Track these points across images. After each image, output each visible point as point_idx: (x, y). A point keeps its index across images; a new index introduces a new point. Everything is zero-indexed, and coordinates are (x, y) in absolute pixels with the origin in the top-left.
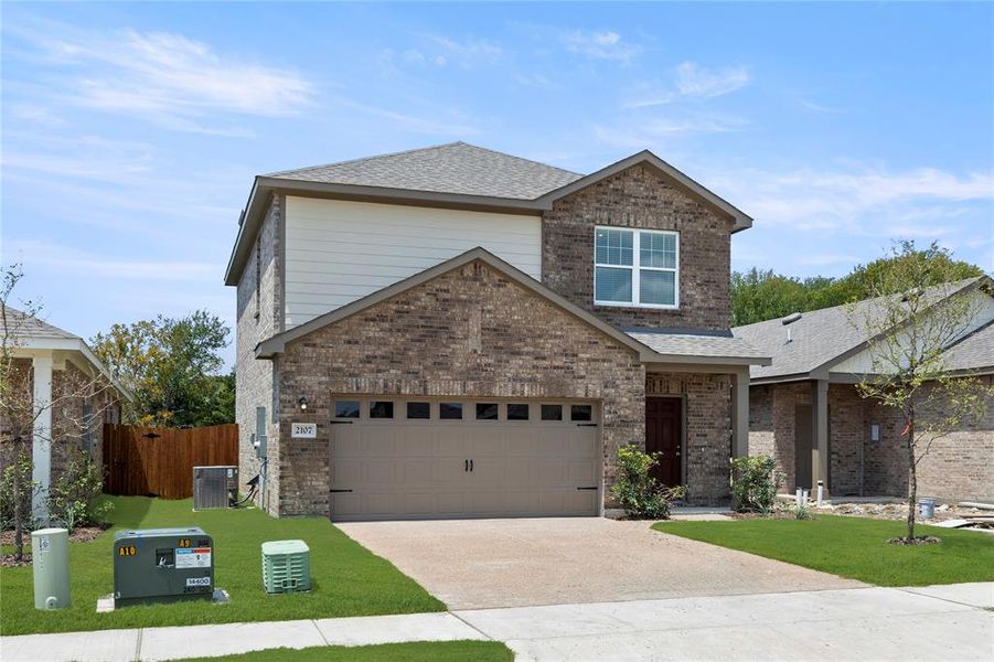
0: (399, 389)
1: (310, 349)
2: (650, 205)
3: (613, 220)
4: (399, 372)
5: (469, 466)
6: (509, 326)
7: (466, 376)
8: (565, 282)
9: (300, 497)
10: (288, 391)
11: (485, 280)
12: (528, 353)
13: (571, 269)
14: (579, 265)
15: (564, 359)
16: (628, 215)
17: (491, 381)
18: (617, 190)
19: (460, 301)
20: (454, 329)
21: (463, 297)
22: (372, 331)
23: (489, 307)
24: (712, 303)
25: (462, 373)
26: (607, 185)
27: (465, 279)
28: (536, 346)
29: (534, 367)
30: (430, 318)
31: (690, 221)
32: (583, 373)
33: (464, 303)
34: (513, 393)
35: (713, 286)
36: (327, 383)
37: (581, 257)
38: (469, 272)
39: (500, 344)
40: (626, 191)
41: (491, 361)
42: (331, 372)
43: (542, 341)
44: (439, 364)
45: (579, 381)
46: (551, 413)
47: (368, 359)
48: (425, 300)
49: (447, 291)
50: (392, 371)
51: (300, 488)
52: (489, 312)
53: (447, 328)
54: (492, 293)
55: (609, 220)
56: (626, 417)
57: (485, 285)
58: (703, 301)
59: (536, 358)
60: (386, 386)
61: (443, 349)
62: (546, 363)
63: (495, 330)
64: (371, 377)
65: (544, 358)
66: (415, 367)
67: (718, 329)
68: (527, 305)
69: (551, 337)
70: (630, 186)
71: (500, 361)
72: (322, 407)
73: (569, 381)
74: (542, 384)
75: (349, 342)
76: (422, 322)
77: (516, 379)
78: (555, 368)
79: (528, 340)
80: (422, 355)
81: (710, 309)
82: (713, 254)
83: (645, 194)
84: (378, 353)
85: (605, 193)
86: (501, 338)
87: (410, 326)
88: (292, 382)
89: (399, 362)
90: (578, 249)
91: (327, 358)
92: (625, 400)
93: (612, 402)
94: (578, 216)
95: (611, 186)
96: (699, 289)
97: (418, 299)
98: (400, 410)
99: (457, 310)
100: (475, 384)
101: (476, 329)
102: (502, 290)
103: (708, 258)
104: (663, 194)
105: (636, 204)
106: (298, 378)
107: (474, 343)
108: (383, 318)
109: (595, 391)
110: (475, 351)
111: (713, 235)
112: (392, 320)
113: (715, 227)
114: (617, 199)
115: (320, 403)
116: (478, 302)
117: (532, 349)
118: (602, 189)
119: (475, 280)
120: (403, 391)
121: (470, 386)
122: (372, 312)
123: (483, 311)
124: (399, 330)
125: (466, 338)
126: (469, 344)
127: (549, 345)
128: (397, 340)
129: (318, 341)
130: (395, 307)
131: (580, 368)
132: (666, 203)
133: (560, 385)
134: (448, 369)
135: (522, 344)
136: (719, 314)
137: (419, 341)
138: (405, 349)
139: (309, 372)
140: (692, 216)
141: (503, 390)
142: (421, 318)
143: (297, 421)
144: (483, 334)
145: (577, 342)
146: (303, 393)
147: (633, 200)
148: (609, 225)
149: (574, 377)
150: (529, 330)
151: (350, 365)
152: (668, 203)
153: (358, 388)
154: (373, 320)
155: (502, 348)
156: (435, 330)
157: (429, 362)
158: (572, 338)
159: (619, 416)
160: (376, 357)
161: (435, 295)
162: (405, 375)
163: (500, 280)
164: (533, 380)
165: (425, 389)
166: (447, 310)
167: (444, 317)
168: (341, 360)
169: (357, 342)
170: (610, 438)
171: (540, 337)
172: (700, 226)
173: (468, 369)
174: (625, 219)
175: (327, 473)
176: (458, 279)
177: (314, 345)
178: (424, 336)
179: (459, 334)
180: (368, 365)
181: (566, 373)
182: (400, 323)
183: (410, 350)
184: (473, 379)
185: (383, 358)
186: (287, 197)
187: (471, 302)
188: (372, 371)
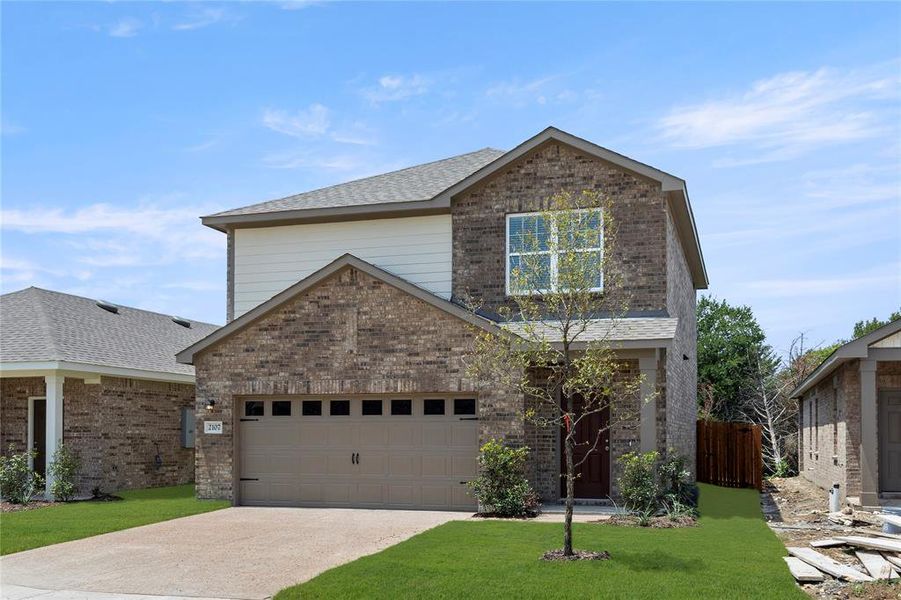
0: (286, 390)
1: (217, 358)
2: (566, 184)
3: (524, 206)
4: (287, 375)
5: (355, 459)
6: (384, 325)
7: (344, 375)
8: (475, 276)
9: (211, 483)
10: (202, 395)
11: (361, 284)
12: (401, 350)
13: (480, 262)
14: (487, 257)
15: (438, 354)
16: (541, 198)
17: (367, 379)
18: (529, 174)
19: (340, 305)
20: (334, 332)
21: (342, 301)
22: (266, 339)
23: (366, 309)
24: (643, 281)
25: (341, 372)
26: (518, 171)
27: (343, 285)
28: (409, 343)
29: (407, 363)
30: (312, 324)
31: (614, 193)
32: (456, 367)
33: (342, 307)
34: (387, 389)
35: (642, 262)
36: (230, 386)
37: (490, 249)
38: (346, 278)
39: (375, 343)
40: (538, 174)
41: (367, 360)
42: (234, 377)
43: (415, 337)
44: (321, 365)
45: (453, 375)
46: (434, 407)
47: (262, 365)
48: (309, 308)
49: (327, 298)
50: (282, 374)
51: (211, 476)
52: (365, 313)
53: (328, 332)
54: (367, 295)
55: (520, 207)
56: (503, 410)
57: (361, 288)
58: (630, 279)
59: (410, 355)
60: (276, 387)
61: (324, 352)
62: (419, 359)
63: (370, 330)
64: (264, 379)
65: (417, 354)
66: (300, 369)
67: (650, 309)
68: (401, 303)
69: (424, 333)
70: (544, 168)
71: (375, 359)
72: (226, 407)
73: (442, 375)
74: (415, 380)
75: (247, 350)
76: (306, 328)
77: (390, 376)
78: (428, 363)
79: (402, 337)
80: (306, 357)
81: (639, 287)
82: (643, 227)
83: (561, 173)
84: (270, 358)
85: (515, 180)
86: (376, 338)
87: (296, 333)
88: (205, 387)
89: (287, 365)
90: (489, 240)
91: (230, 365)
92: (501, 392)
93: (487, 395)
94: (487, 208)
95: (523, 171)
96: (625, 267)
97: (302, 307)
98: (297, 408)
99: (335, 315)
100: (351, 383)
101: (352, 331)
102: (377, 291)
103: (637, 231)
104: (581, 170)
105: (549, 186)
106: (209, 383)
107: (350, 345)
108: (273, 327)
109: (468, 384)
110: (352, 352)
111: (644, 205)
112: (281, 329)
113: (645, 196)
114: (529, 183)
115: (225, 403)
116: (354, 306)
117: (404, 346)
118: (512, 176)
119: (351, 284)
120: (289, 391)
121: (348, 384)
122: (265, 323)
123: (359, 313)
124: (287, 337)
125: (344, 339)
126: (346, 346)
127: (422, 340)
128: (285, 346)
129: (223, 351)
130: (283, 317)
131: (453, 362)
132: (585, 178)
133: (434, 380)
134: (328, 370)
135: (396, 342)
136: (652, 292)
137: (304, 345)
138: (292, 353)
139: (217, 378)
140: (616, 188)
141: (376, 388)
142: (305, 324)
143: (208, 420)
144: (358, 335)
145: (451, 336)
146: (213, 396)
147: (547, 182)
148: (520, 211)
149: (447, 372)
150: (402, 328)
151: (247, 370)
152: (587, 179)
153: (253, 390)
154: (266, 330)
155: (376, 347)
156: (318, 335)
157: (312, 364)
158: (445, 332)
159: (495, 410)
160: (268, 362)
161: (317, 302)
162: (291, 377)
163: (375, 283)
164: (406, 376)
165: (308, 388)
166: (327, 315)
167: (324, 322)
168: (240, 366)
169: (253, 350)
170: (485, 432)
171: (413, 333)
172: (626, 198)
173: (346, 369)
174: (537, 202)
175: (231, 464)
176: (336, 285)
177: (221, 355)
178: (307, 340)
179: (338, 337)
180: (262, 370)
181: (439, 367)
182: (289, 330)
183: (296, 354)
184: (350, 378)
185: (274, 362)
186: (236, 230)
187: (348, 305)
188: (265, 374)
